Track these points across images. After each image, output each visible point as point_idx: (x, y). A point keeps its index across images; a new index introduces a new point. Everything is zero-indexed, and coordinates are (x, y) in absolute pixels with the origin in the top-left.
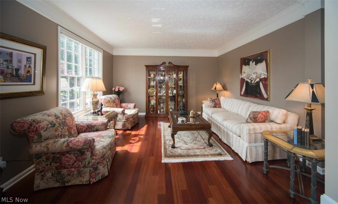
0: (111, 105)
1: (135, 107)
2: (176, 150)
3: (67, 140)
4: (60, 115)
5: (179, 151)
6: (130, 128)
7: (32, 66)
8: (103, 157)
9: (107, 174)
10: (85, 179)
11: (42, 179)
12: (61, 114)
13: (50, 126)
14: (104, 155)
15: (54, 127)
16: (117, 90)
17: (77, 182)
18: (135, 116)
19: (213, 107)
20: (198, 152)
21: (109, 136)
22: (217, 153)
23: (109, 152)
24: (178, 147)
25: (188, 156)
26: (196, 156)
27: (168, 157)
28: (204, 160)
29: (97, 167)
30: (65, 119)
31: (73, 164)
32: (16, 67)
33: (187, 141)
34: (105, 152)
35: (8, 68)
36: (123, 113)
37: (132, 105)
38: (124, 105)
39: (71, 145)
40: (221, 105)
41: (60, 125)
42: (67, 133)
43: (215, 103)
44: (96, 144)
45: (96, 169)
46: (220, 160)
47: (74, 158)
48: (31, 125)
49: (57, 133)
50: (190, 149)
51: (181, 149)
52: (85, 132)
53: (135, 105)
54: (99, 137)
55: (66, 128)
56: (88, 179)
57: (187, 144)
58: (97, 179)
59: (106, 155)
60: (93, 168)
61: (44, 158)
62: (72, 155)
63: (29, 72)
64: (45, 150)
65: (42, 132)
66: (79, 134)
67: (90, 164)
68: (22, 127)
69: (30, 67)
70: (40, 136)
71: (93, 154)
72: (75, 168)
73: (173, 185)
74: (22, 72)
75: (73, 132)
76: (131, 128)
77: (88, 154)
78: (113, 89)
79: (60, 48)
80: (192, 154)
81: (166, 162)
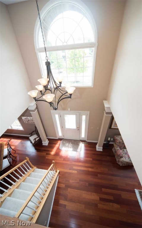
81: (136, 191)
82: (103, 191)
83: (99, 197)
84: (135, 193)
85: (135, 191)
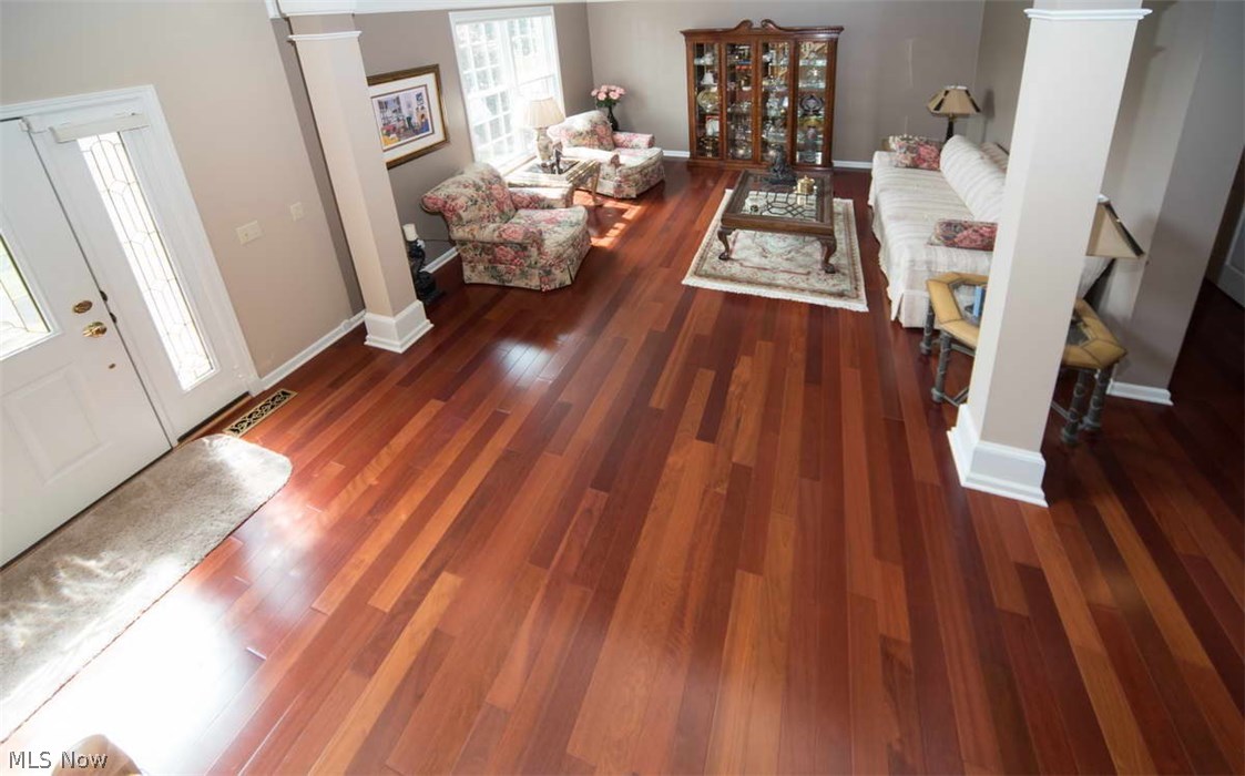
0: (584, 142)
1: (651, 144)
2: (728, 264)
3: (499, 228)
4: (481, 183)
5: (734, 269)
6: (634, 196)
7: (426, 106)
8: (559, 257)
9: (568, 282)
10: (534, 283)
11: (473, 271)
12: (483, 180)
13: (470, 203)
14: (561, 255)
15: (475, 204)
16: (602, 97)
17: (521, 283)
18: (650, 169)
19: (907, 167)
20: (781, 279)
21: (571, 222)
22: (834, 289)
23: (571, 250)
24: (737, 260)
25: (750, 282)
26: (769, 285)
27: (700, 276)
28: (784, 297)
29: (550, 271)
30: (490, 188)
31: (512, 260)
32: (407, 115)
33: (771, 249)
34: (561, 251)
35: (399, 120)
36: (615, 162)
37: (643, 139)
38: (621, 137)
39: (504, 236)
40: (938, 163)
41: (484, 200)
42: (496, 213)
43: (914, 155)
44: (546, 236)
45: (549, 273)
46: (829, 305)
47: (513, 253)
48: (446, 202)
49: (481, 214)
50: (765, 269)
51: (741, 265)
52: (527, 207)
53: (653, 138)
54: (553, 223)
55: (494, 203)
56: (538, 283)
57: (766, 257)
58: (553, 287)
59: (565, 256)
60: (545, 271)
61: (470, 245)
62: (509, 249)
63: (423, 116)
64: (470, 236)
65: (461, 212)
66: (517, 210)
67: (539, 265)
68: (435, 204)
69: (423, 108)
70: (460, 218)
71: (540, 253)
72: (516, 265)
73: (686, 323)
74: (416, 120)
75: (506, 209)
76: (638, 196)
77: (534, 251)
78: (594, 93)
79: (459, 47)
80: (764, 280)
81: (691, 284)
82: (662, 407)
83: (696, 441)
84: (696, 289)
85: (688, 286)
